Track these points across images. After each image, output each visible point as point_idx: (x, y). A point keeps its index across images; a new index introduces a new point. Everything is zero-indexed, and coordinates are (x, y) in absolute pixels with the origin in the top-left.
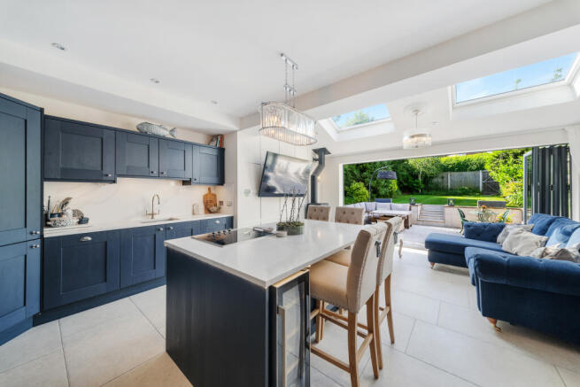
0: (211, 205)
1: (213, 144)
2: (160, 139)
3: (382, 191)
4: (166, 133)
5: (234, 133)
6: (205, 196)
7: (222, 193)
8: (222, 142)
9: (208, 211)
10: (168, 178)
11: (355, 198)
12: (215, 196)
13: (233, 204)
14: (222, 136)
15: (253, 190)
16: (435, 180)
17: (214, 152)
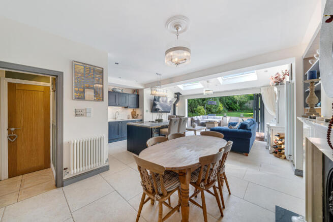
0: (134, 115)
1: (135, 93)
2: (119, 93)
3: (214, 110)
4: (120, 91)
5: (143, 89)
6: (132, 112)
7: (138, 111)
8: (138, 92)
9: (133, 117)
10: (120, 106)
11: (199, 114)
12: (135, 112)
13: (142, 115)
14: (138, 90)
15: (149, 110)
16: (246, 104)
17: (135, 96)
